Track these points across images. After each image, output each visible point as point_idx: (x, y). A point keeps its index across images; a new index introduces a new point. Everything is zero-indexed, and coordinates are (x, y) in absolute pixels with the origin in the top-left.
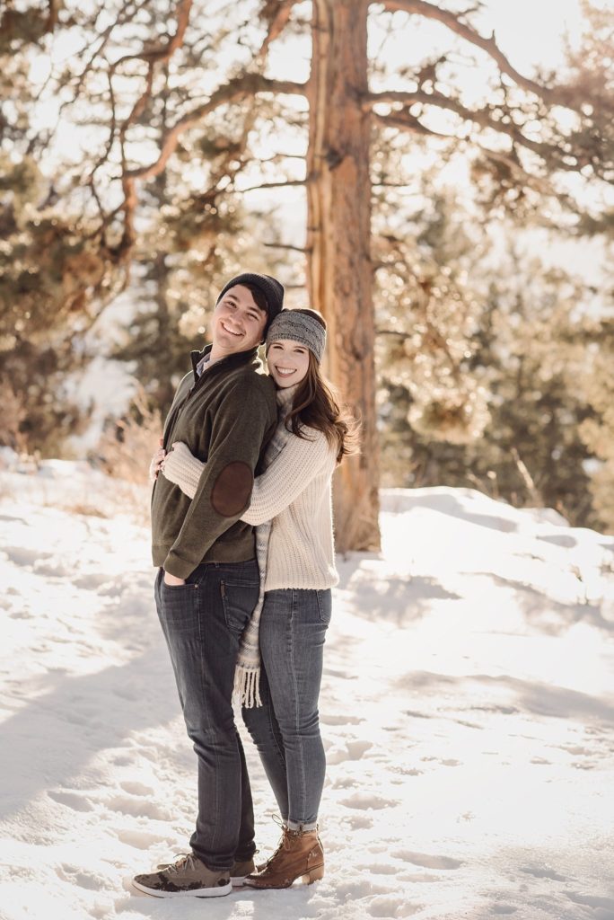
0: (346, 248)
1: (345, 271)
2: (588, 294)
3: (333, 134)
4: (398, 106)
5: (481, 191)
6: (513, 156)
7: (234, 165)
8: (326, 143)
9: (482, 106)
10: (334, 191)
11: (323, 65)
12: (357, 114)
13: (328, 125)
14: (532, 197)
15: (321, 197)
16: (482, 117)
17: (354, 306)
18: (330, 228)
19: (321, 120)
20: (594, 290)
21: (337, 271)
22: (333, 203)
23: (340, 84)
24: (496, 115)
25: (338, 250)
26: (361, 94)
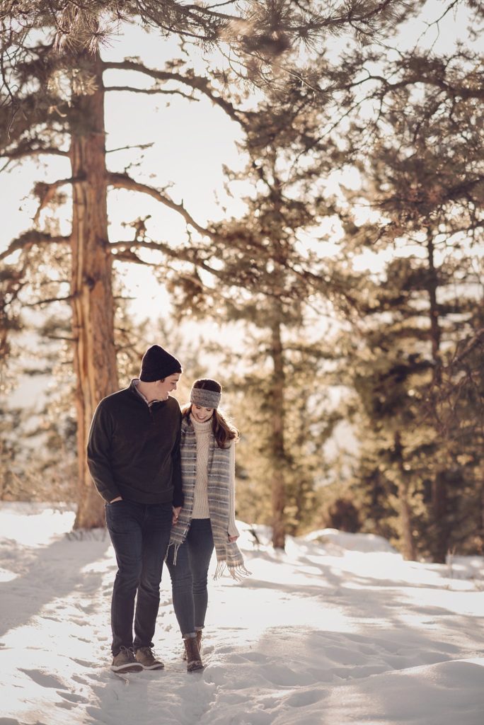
0: (100, 338)
1: (99, 352)
2: (235, 359)
3: (89, 267)
4: (123, 249)
5: (176, 297)
6: (196, 275)
7: (16, 287)
8: (84, 273)
9: (181, 248)
10: (91, 303)
11: (81, 225)
12: (104, 255)
13: (85, 262)
14: (209, 300)
15: (82, 307)
16: (182, 254)
17: (106, 373)
18: (89, 326)
19: (81, 259)
20: (239, 356)
21: (95, 352)
22: (91, 310)
23: (92, 237)
24: (191, 254)
25: (95, 339)
26: (104, 242)
